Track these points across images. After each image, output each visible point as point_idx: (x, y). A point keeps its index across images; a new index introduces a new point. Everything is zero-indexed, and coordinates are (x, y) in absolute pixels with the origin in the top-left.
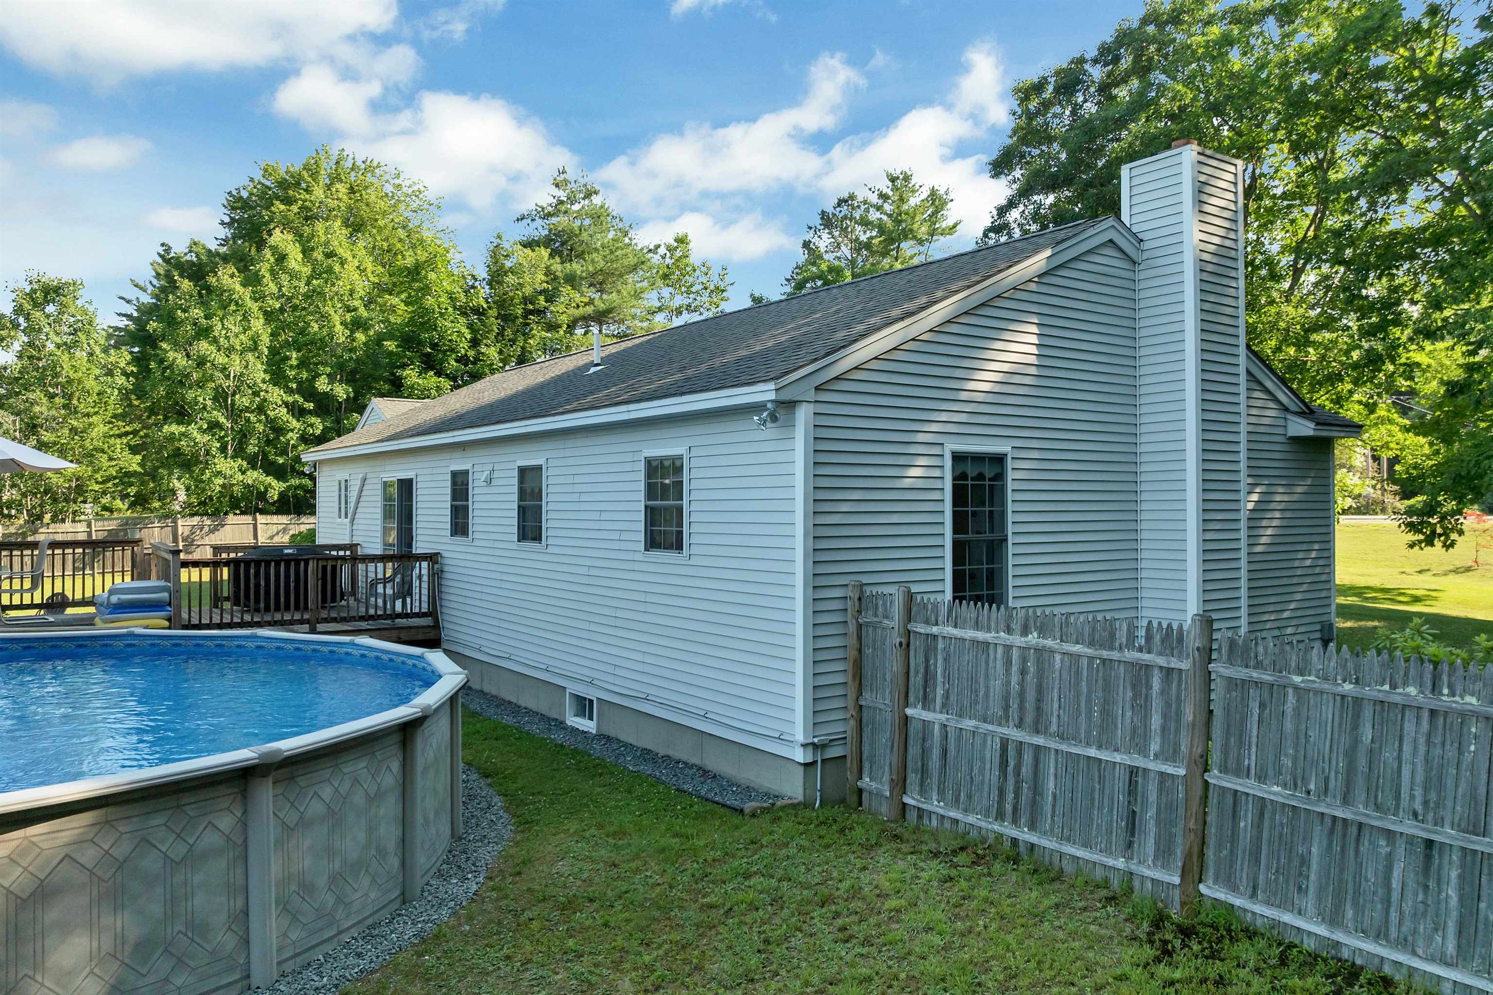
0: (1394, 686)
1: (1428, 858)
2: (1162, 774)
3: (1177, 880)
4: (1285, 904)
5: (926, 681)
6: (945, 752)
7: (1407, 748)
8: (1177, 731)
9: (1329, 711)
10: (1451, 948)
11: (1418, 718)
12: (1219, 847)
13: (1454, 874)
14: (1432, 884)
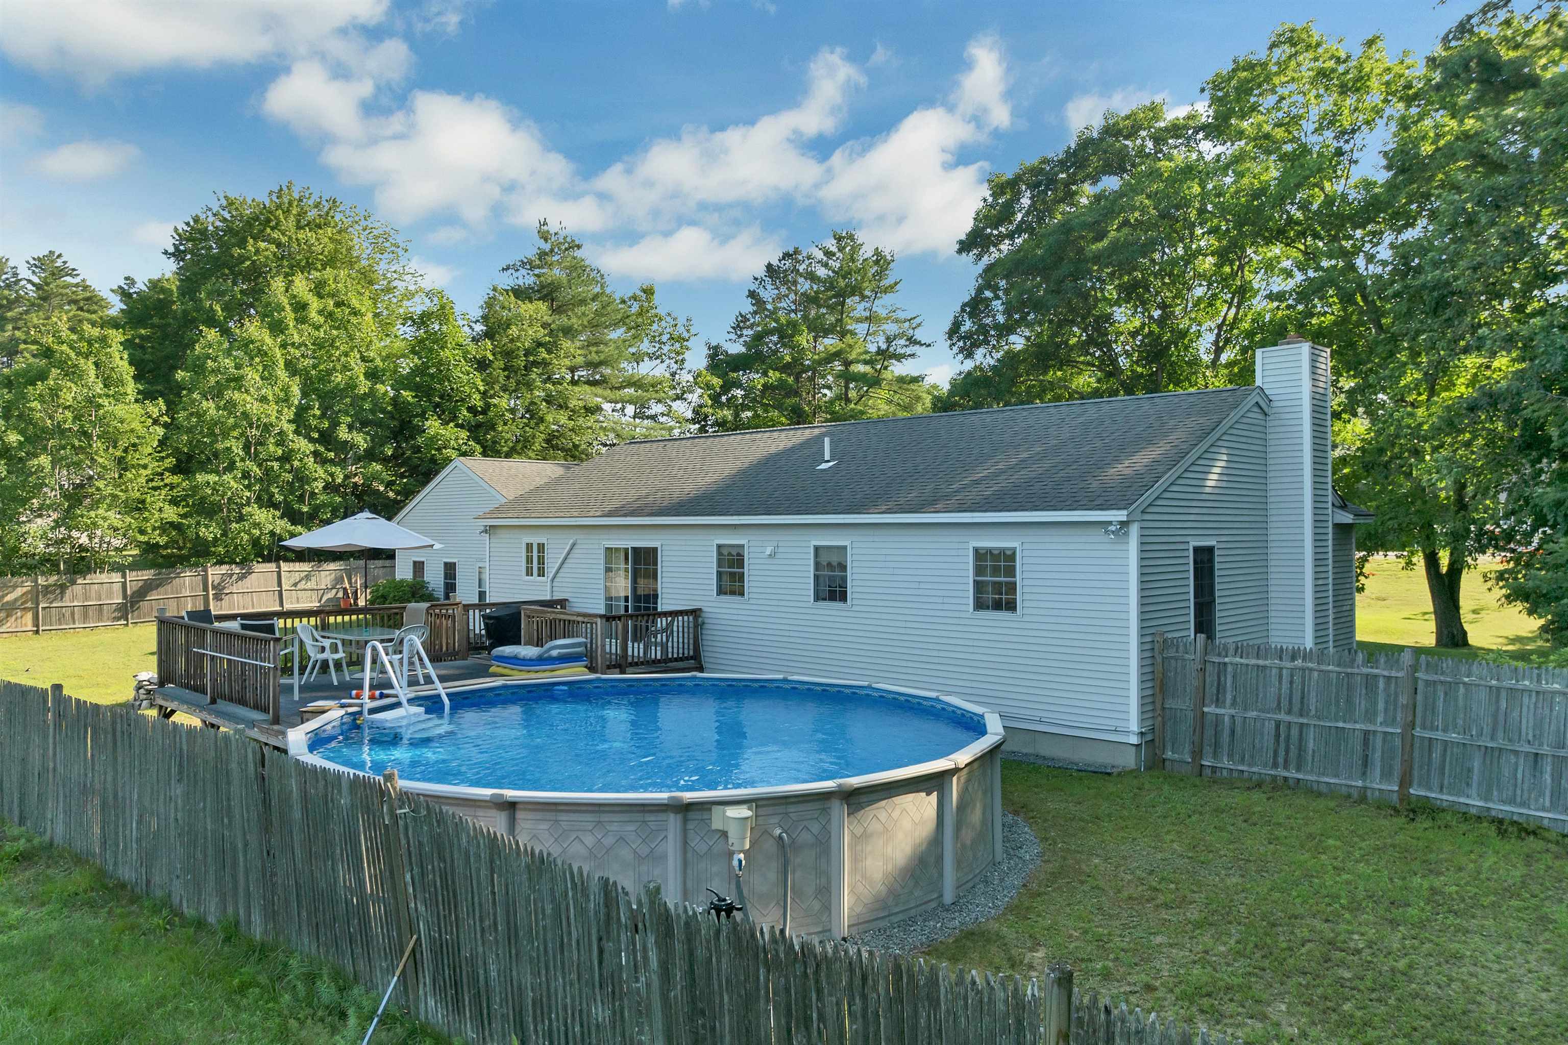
0: (1517, 681)
1: (1536, 762)
2: (1385, 733)
3: (1396, 788)
4: (1460, 793)
5: (1218, 691)
6: (1233, 732)
7: (1525, 709)
8: (1395, 709)
9: (1483, 695)
10: (1547, 804)
11: (1530, 696)
12: (1421, 767)
13: (1549, 769)
14: (1538, 774)
